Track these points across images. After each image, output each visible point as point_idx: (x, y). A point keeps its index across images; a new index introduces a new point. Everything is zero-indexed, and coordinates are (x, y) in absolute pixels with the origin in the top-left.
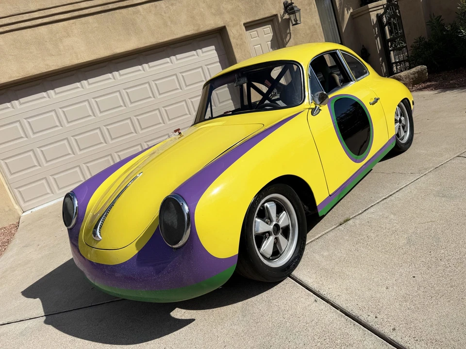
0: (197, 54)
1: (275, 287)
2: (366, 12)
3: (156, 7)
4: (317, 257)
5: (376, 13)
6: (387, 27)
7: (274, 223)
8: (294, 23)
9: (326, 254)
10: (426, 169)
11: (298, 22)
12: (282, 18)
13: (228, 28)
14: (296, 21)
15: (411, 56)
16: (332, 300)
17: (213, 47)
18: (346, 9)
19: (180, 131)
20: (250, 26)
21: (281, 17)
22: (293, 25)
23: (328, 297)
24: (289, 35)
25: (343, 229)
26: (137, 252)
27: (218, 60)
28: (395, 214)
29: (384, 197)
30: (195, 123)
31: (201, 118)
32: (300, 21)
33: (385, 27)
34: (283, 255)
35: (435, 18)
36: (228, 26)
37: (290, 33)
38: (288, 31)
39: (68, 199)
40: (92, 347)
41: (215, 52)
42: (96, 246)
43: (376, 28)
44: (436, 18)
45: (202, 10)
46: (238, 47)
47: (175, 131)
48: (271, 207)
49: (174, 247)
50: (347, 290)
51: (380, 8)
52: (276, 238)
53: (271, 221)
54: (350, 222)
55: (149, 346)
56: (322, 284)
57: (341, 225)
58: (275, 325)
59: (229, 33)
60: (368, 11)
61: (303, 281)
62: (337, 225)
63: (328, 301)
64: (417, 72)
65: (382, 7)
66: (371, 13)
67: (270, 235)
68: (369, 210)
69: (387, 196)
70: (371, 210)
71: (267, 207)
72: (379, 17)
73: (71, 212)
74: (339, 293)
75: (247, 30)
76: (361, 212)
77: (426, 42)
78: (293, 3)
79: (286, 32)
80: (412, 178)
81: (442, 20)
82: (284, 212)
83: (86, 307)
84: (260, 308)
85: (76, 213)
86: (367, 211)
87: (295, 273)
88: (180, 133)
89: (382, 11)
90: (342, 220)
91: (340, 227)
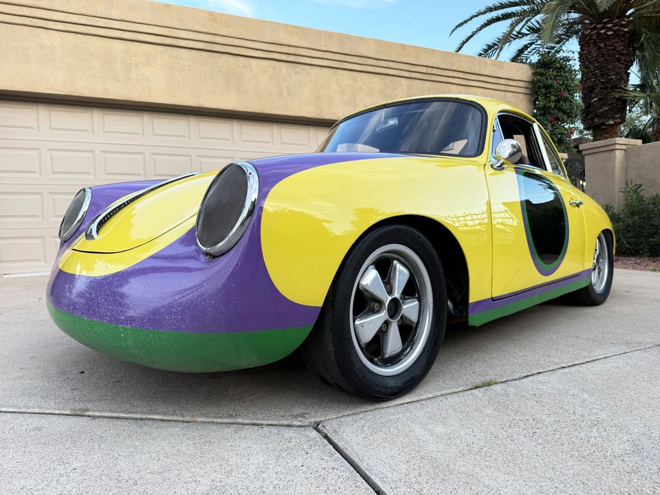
3: (275, 69)
4: (419, 432)
25: (480, 395)
35: (632, 185)
44: (634, 186)
45: (333, 93)
54: (497, 388)
57: (476, 388)
62: (469, 387)
68: (535, 376)
70: (540, 378)
76: (518, 376)
81: (642, 190)
86: (531, 378)
90: (478, 381)
91: (476, 392)
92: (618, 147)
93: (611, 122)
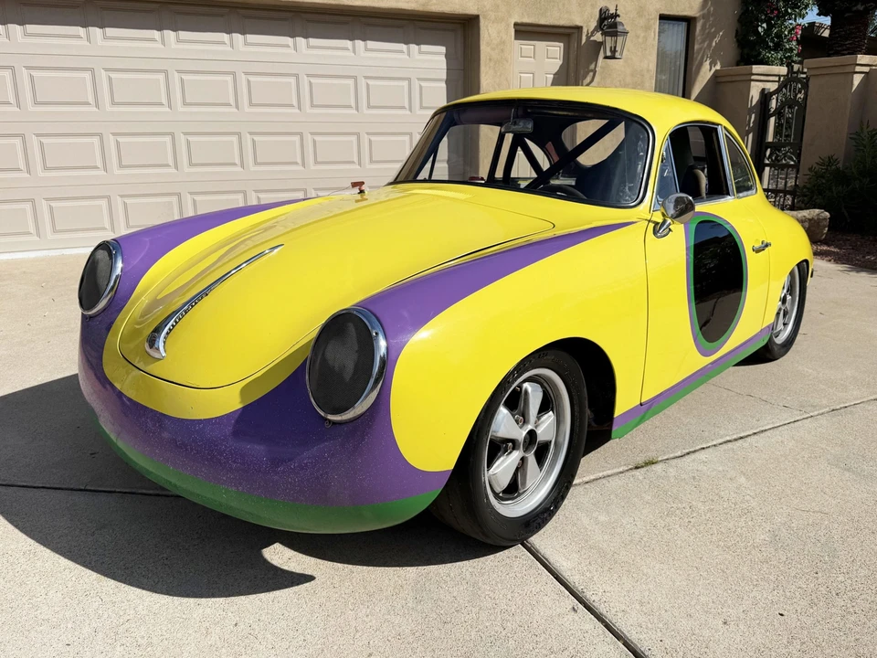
0: (409, 50)
1: (491, 557)
2: (744, 78)
4: (585, 521)
5: (761, 85)
6: (772, 120)
7: (530, 427)
8: (609, 54)
9: (602, 518)
10: (814, 407)
11: (617, 55)
12: (588, 38)
13: (483, 23)
14: (614, 51)
15: (805, 187)
16: (609, 617)
17: (443, 49)
18: (708, 62)
19: (363, 187)
20: (526, 32)
21: (587, 35)
22: (606, 57)
23: (602, 609)
24: (591, 74)
25: (641, 478)
26: (240, 406)
27: (445, 77)
28: (748, 478)
29: (728, 438)
30: (396, 182)
31: (409, 175)
32: (621, 53)
33: (769, 118)
34: (522, 497)
35: (869, 129)
36: (485, 18)
37: (595, 72)
38: (592, 66)
39: (102, 255)
40: (74, 579)
41: (443, 59)
42: (148, 369)
43: (753, 116)
44: (871, 131)
46: (492, 64)
47: (354, 185)
48: (534, 394)
49: (330, 417)
50: (641, 604)
51: (771, 78)
52: (523, 459)
53: (525, 422)
54: (658, 468)
55: (201, 611)
56: (591, 579)
57: (637, 468)
58: (484, 639)
59: (481, 32)
60: (748, 78)
61: (551, 560)
62: (630, 467)
63: (599, 617)
64: (810, 220)
65: (777, 79)
66: (752, 83)
67: (514, 449)
68: (697, 454)
69: (735, 437)
70: (702, 456)
71: (526, 392)
72: (765, 96)
73: (102, 282)
74: (623, 607)
75: (516, 39)
76: (679, 454)
77: (838, 169)
78: (619, 16)
79: (588, 67)
80: (787, 417)
82: (551, 413)
83: (72, 489)
84: (455, 594)
85: (113, 287)
86: (693, 456)
87: (536, 540)
88: (362, 192)
89: (773, 87)
90: (640, 459)
91: (637, 473)
92: (858, 69)
93: (860, 7)
